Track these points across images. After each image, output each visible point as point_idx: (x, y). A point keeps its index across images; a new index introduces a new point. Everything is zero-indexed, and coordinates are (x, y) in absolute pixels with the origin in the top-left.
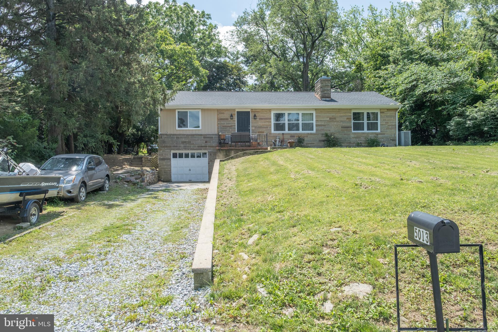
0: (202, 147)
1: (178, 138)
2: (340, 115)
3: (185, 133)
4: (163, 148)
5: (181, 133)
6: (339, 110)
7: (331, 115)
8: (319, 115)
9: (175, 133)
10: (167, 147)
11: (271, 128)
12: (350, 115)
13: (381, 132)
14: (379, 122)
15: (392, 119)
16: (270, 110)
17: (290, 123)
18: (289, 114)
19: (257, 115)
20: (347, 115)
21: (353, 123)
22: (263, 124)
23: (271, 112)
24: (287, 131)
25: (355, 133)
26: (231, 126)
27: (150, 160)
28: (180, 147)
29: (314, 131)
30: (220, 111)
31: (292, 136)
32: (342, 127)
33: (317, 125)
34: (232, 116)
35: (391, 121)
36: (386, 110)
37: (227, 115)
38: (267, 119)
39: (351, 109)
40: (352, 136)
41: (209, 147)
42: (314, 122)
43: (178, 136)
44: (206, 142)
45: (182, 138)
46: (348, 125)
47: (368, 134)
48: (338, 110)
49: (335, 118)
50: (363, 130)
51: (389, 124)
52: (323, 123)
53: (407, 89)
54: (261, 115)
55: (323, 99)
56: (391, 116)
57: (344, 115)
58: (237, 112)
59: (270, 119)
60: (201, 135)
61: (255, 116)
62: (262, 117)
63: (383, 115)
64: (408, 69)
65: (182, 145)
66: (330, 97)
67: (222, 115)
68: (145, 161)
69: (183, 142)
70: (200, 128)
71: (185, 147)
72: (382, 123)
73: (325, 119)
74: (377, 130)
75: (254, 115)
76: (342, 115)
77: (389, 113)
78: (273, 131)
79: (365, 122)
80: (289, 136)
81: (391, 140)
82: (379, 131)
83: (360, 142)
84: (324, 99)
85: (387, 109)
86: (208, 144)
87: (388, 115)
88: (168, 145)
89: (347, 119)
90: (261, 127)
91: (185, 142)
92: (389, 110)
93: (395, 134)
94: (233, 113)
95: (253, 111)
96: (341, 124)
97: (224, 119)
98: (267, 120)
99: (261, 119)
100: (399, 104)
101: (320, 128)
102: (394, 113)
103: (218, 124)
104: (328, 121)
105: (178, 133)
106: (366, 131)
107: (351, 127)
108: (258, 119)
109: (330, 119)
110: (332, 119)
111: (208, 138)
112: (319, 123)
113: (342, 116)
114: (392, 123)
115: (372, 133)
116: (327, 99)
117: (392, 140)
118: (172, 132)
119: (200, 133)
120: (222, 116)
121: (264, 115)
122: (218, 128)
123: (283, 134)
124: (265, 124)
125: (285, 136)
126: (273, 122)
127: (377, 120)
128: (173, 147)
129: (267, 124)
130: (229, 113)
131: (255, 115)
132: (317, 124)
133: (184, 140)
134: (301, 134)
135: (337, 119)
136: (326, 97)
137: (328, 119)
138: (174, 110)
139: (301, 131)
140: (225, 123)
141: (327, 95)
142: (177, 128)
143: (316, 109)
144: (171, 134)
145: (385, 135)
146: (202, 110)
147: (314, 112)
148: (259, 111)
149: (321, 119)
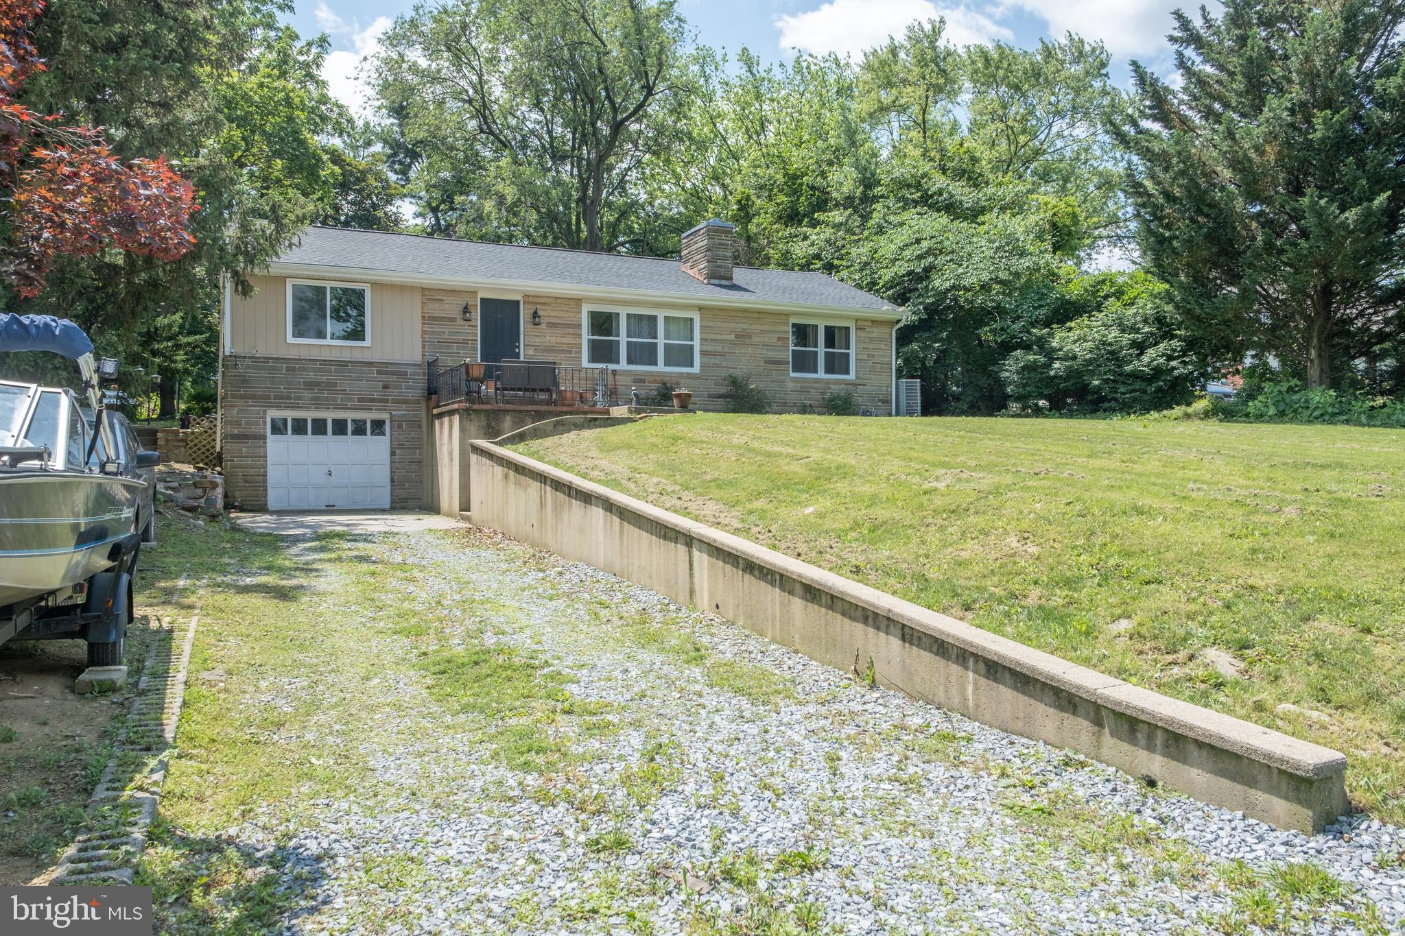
0: (372, 400)
1: (294, 369)
2: (760, 327)
3: (315, 355)
4: (241, 402)
5: (305, 354)
6: (760, 314)
7: (740, 326)
8: (710, 324)
9: (283, 353)
10: (254, 397)
11: (580, 352)
12: (784, 328)
13: (857, 378)
14: (852, 352)
15: (883, 347)
16: (578, 301)
17: (633, 343)
18: (631, 317)
19: (540, 313)
20: (779, 328)
21: (793, 351)
22: (559, 340)
23: (578, 307)
24: (623, 365)
25: (797, 380)
26: (465, 342)
27: (185, 440)
28: (300, 398)
29: (696, 369)
30: (430, 294)
31: (639, 380)
32: (766, 362)
33: (703, 353)
34: (466, 310)
35: (881, 352)
36: (869, 323)
37: (451, 308)
38: (569, 326)
39: (787, 315)
40: (790, 385)
41: (395, 401)
42: (696, 343)
43: (293, 365)
44: (386, 387)
45: (304, 370)
46: (780, 356)
47: (828, 382)
48: (756, 315)
49: (749, 337)
50: (815, 371)
51: (876, 359)
52: (719, 349)
53: (910, 273)
54: (553, 314)
55: (712, 281)
56: (880, 340)
57: (772, 328)
58: (482, 299)
59: (579, 326)
60: (370, 364)
61: (535, 315)
62: (555, 321)
63: (862, 334)
65: (307, 395)
66: (731, 279)
67: (437, 305)
68: (167, 441)
69: (310, 385)
70: (367, 343)
71: (317, 398)
72: (860, 357)
73: (724, 337)
74: (847, 372)
75: (532, 311)
76: (766, 328)
77: (875, 332)
78: (585, 363)
79: (821, 350)
80: (628, 380)
81: (879, 400)
82: (852, 376)
83: (808, 403)
84: (716, 282)
85: (873, 321)
86: (393, 393)
87: (874, 335)
88: (259, 392)
89: (779, 339)
90: (551, 349)
91: (318, 384)
93: (890, 386)
94: (470, 302)
95: (531, 299)
96: (765, 352)
97: (443, 319)
98: (571, 331)
99: (552, 325)
100: (886, 309)
101: (711, 361)
102: (887, 331)
103: (424, 333)
104: (731, 342)
105: (293, 354)
106: (821, 374)
107: (788, 363)
108: (544, 326)
109: (737, 336)
110: (742, 337)
111: (393, 373)
112: (710, 348)
113: (763, 332)
114: (883, 356)
115: (838, 382)
116: (724, 282)
117: (883, 400)
118: (272, 352)
119: (367, 357)
120: (436, 310)
121: (561, 314)
122: (424, 346)
123: (614, 372)
124: (565, 340)
125: (621, 380)
126: (586, 336)
127: (848, 348)
128: (276, 397)
129: (570, 340)
130: (461, 302)
131: (535, 312)
132: (705, 348)
133: (311, 376)
134: (663, 374)
135: (756, 339)
136: (720, 278)
137: (732, 337)
138: (282, 279)
139: (661, 367)
140: (446, 331)
141: (722, 272)
142: (290, 339)
143: (701, 308)
144: (267, 359)
145: (867, 387)
146: (374, 285)
147: (696, 316)
148: (548, 301)
149: (715, 337)
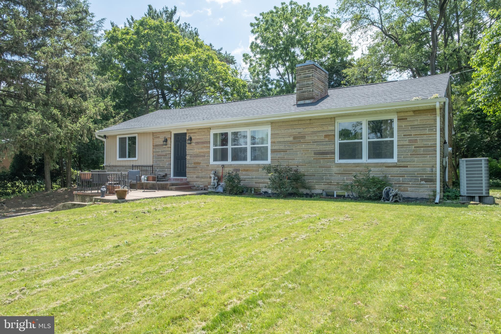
2: (312, 130)
3: (124, 164)
5: (121, 164)
7: (296, 131)
8: (276, 132)
9: (117, 164)
11: (209, 156)
12: (329, 128)
13: (398, 161)
14: (395, 139)
15: (427, 132)
16: (209, 129)
17: (235, 148)
18: (234, 134)
19: (193, 138)
20: (325, 128)
21: (340, 144)
22: (200, 150)
23: (209, 132)
24: (229, 161)
25: (340, 165)
26: (167, 155)
29: (269, 161)
30: (155, 135)
31: (236, 170)
32: (315, 154)
33: (273, 151)
34: (166, 140)
35: (425, 137)
36: (412, 114)
38: (205, 143)
40: (335, 170)
42: (269, 145)
43: (118, 168)
46: (327, 148)
47: (370, 165)
48: (308, 122)
49: (304, 137)
50: (361, 158)
51: (419, 143)
52: (282, 147)
54: (198, 137)
55: (299, 103)
56: (423, 127)
57: (320, 129)
58: (174, 134)
59: (209, 142)
60: (137, 167)
61: (191, 139)
62: (199, 141)
63: (404, 124)
66: (312, 98)
67: (158, 140)
70: (137, 158)
72: (402, 143)
73: (286, 139)
74: (392, 157)
75: (190, 137)
76: (316, 129)
77: (419, 120)
78: (212, 162)
79: (365, 140)
81: (422, 180)
82: (395, 159)
83: (349, 182)
84: (302, 102)
85: (414, 111)
87: (416, 123)
89: (326, 136)
90: (197, 156)
92: (417, 112)
93: (434, 166)
94: (168, 136)
96: (315, 146)
97: (158, 145)
98: (205, 145)
99: (197, 143)
101: (278, 155)
102: (432, 117)
103: (153, 152)
104: (291, 142)
105: (119, 164)
106: (365, 159)
107: (334, 153)
108: (193, 144)
109: (294, 138)
110: (298, 139)
112: (276, 148)
113: (314, 133)
114: (427, 140)
115: (376, 165)
116: (307, 102)
117: (426, 180)
118: (114, 164)
119: (137, 163)
121: (201, 137)
122: (153, 158)
123: (223, 166)
124: (202, 150)
125: (225, 170)
126: (212, 147)
127: (392, 136)
129: (205, 150)
130: (163, 137)
132: (273, 148)
134: (249, 166)
135: (308, 138)
136: (304, 99)
137: (291, 139)
138: (115, 136)
139: (249, 162)
140: (160, 150)
141: (306, 94)
142: (118, 159)
143: (273, 123)
144: (113, 166)
145: (409, 168)
146: (138, 134)
147: (269, 128)
148: (195, 131)
149: (280, 140)
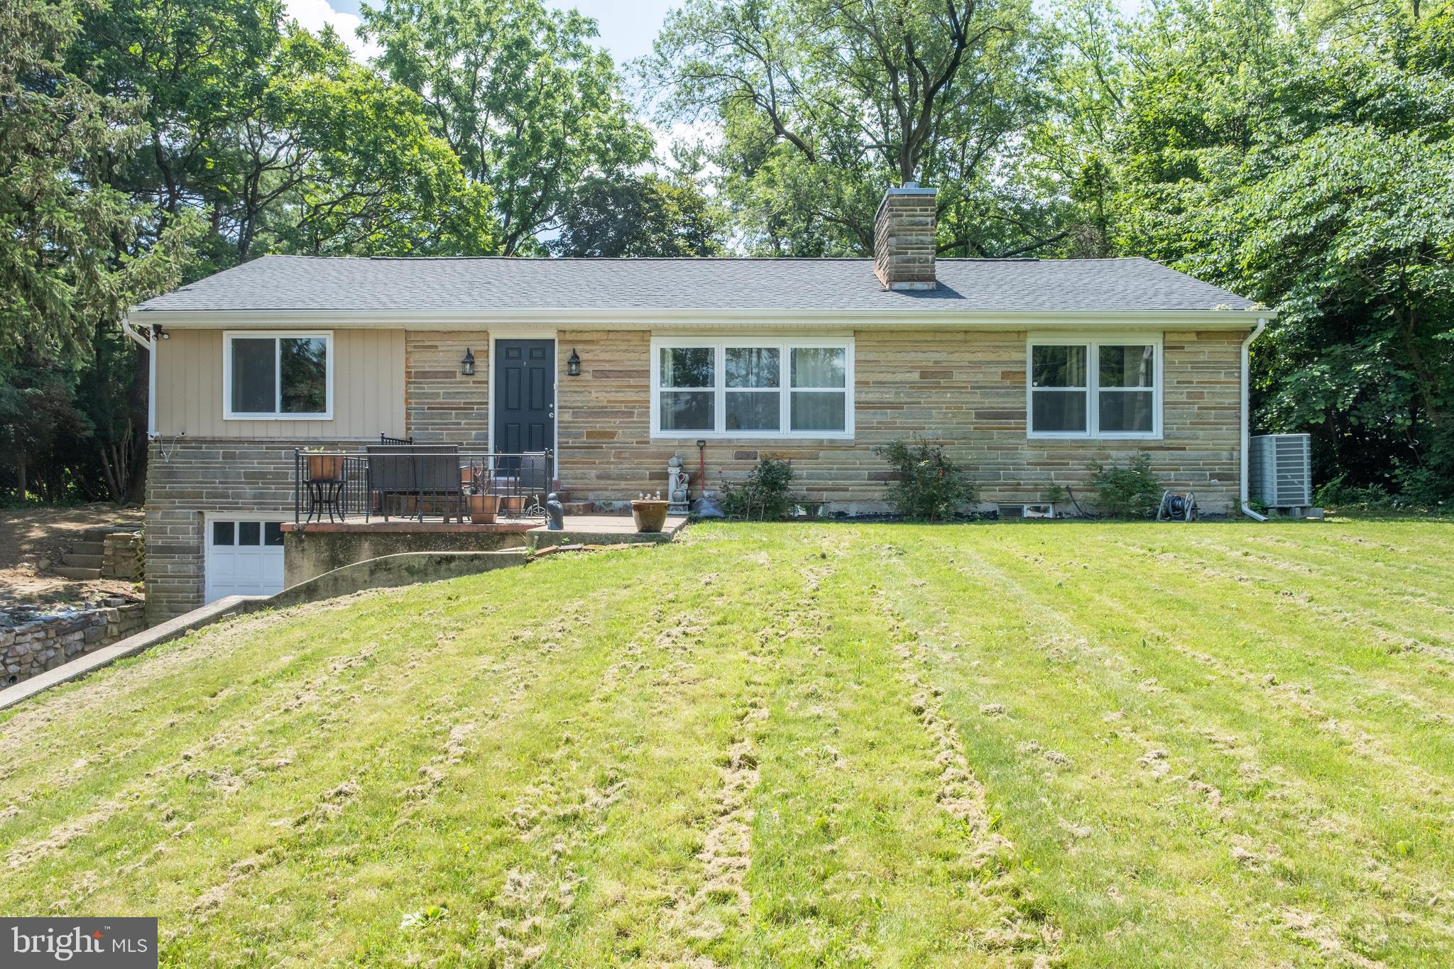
1: (233, 455)
2: (969, 357)
3: (260, 433)
4: (165, 503)
5: (247, 433)
6: (969, 333)
7: (929, 358)
8: (872, 357)
9: (220, 433)
10: (181, 495)
11: (647, 414)
12: (1016, 356)
13: (1166, 436)
14: (1157, 390)
15: (1222, 378)
16: (644, 334)
17: (737, 395)
18: (734, 353)
19: (583, 356)
20: (1005, 356)
21: (1035, 394)
22: (613, 396)
23: (646, 343)
24: (720, 431)
25: (1040, 445)
26: (468, 407)
27: (134, 549)
28: (238, 496)
29: (849, 432)
30: (415, 338)
31: (744, 454)
32: (979, 416)
33: (860, 406)
34: (470, 359)
35: (1218, 388)
36: (1193, 337)
37: (447, 357)
38: (628, 374)
39: (1021, 333)
40: (1028, 454)
42: (850, 391)
43: (231, 447)
45: (245, 456)
46: (1009, 403)
47: (1104, 445)
48: (960, 337)
49: (947, 374)
50: (1082, 427)
51: (1208, 401)
52: (890, 397)
53: (1291, 240)
54: (603, 356)
55: (897, 286)
56: (1215, 366)
57: (991, 357)
58: (499, 343)
59: (646, 373)
60: (333, 445)
61: (575, 359)
62: (608, 367)
63: (1177, 358)
64: (1296, 157)
65: (248, 490)
66: (931, 278)
67: (428, 355)
68: (115, 549)
69: (252, 477)
70: (328, 415)
71: (262, 496)
72: (1172, 398)
73: (899, 377)
74: (1149, 428)
75: (570, 354)
76: (980, 357)
77: (1206, 352)
78: (655, 431)
79: (1093, 389)
80: (727, 456)
81: (1212, 476)
82: (1157, 433)
83: (1063, 484)
84: (905, 286)
85: (1199, 333)
87: (1202, 358)
88: (188, 488)
89: (1005, 375)
90: (600, 412)
91: (262, 475)
92: (1204, 335)
93: (1236, 448)
94: (476, 346)
95: (569, 337)
96: (977, 398)
97: (435, 374)
98: (632, 382)
99: (601, 374)
100: (1255, 313)
101: (875, 418)
102: (1231, 348)
103: (409, 396)
104: (912, 385)
105: (233, 433)
106: (1093, 431)
107: (1023, 415)
108: (588, 376)
109: (924, 375)
110: (933, 377)
112: (873, 396)
113: (977, 365)
114: (1221, 395)
115: (1124, 445)
116: (919, 286)
117: (1221, 477)
118: (206, 433)
119: (326, 435)
120: (425, 361)
121: (616, 357)
122: (408, 416)
123: (702, 444)
124: (621, 397)
125: (712, 456)
126: (657, 388)
127: (1149, 383)
128: (210, 495)
129: (631, 396)
130: (460, 347)
131: (575, 356)
132: (864, 397)
133: (255, 465)
134: (787, 444)
135: (959, 377)
136: (912, 279)
137: (915, 376)
138: (216, 333)
139: (785, 431)
140: (439, 390)
141: (916, 268)
142: (228, 413)
143: (857, 332)
144: (200, 441)
145: (1187, 452)
146: (339, 331)
147: (849, 346)
148: (595, 336)
149: (881, 377)
